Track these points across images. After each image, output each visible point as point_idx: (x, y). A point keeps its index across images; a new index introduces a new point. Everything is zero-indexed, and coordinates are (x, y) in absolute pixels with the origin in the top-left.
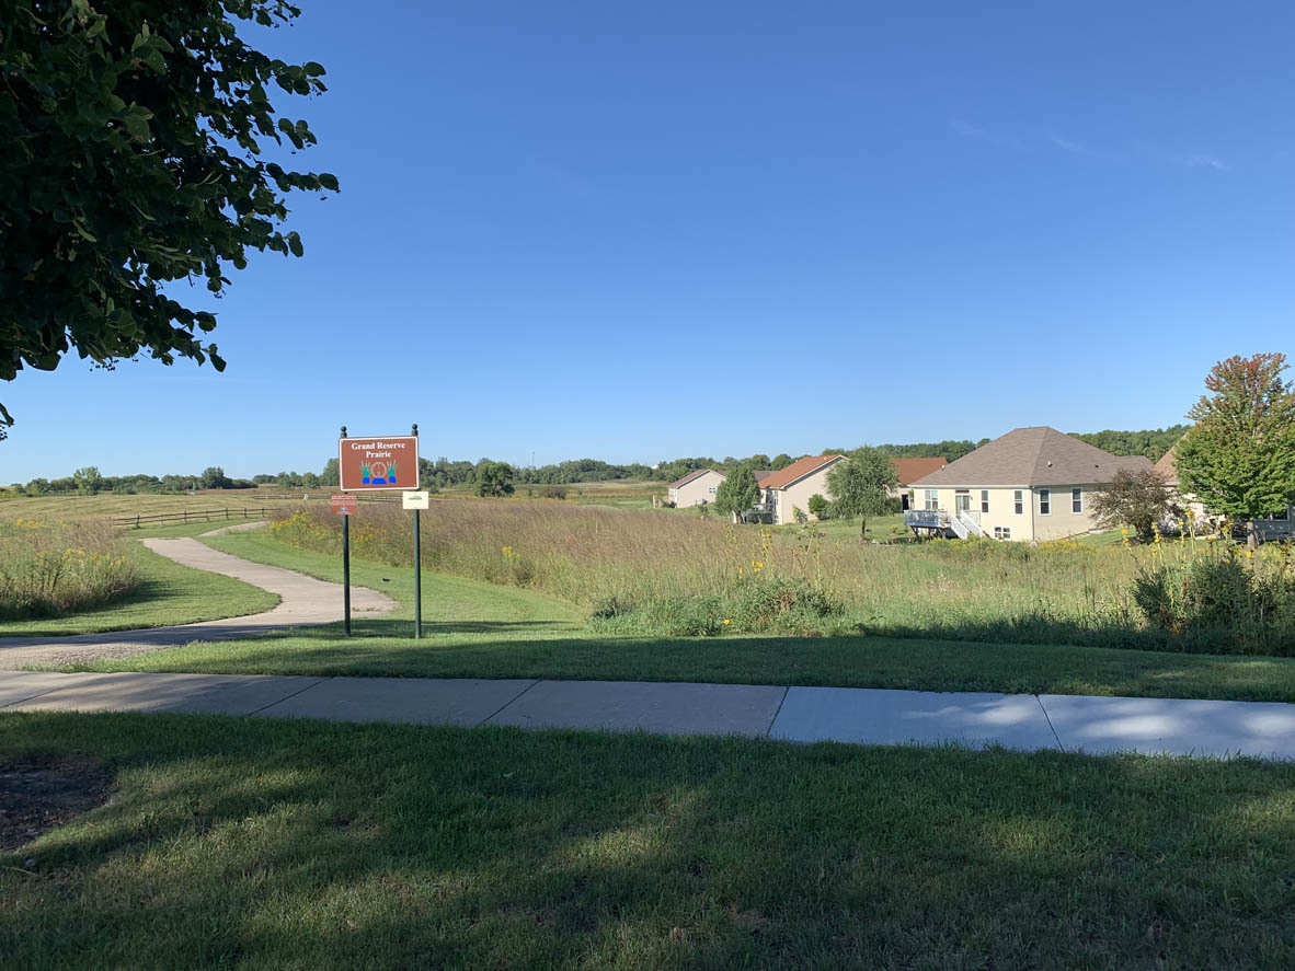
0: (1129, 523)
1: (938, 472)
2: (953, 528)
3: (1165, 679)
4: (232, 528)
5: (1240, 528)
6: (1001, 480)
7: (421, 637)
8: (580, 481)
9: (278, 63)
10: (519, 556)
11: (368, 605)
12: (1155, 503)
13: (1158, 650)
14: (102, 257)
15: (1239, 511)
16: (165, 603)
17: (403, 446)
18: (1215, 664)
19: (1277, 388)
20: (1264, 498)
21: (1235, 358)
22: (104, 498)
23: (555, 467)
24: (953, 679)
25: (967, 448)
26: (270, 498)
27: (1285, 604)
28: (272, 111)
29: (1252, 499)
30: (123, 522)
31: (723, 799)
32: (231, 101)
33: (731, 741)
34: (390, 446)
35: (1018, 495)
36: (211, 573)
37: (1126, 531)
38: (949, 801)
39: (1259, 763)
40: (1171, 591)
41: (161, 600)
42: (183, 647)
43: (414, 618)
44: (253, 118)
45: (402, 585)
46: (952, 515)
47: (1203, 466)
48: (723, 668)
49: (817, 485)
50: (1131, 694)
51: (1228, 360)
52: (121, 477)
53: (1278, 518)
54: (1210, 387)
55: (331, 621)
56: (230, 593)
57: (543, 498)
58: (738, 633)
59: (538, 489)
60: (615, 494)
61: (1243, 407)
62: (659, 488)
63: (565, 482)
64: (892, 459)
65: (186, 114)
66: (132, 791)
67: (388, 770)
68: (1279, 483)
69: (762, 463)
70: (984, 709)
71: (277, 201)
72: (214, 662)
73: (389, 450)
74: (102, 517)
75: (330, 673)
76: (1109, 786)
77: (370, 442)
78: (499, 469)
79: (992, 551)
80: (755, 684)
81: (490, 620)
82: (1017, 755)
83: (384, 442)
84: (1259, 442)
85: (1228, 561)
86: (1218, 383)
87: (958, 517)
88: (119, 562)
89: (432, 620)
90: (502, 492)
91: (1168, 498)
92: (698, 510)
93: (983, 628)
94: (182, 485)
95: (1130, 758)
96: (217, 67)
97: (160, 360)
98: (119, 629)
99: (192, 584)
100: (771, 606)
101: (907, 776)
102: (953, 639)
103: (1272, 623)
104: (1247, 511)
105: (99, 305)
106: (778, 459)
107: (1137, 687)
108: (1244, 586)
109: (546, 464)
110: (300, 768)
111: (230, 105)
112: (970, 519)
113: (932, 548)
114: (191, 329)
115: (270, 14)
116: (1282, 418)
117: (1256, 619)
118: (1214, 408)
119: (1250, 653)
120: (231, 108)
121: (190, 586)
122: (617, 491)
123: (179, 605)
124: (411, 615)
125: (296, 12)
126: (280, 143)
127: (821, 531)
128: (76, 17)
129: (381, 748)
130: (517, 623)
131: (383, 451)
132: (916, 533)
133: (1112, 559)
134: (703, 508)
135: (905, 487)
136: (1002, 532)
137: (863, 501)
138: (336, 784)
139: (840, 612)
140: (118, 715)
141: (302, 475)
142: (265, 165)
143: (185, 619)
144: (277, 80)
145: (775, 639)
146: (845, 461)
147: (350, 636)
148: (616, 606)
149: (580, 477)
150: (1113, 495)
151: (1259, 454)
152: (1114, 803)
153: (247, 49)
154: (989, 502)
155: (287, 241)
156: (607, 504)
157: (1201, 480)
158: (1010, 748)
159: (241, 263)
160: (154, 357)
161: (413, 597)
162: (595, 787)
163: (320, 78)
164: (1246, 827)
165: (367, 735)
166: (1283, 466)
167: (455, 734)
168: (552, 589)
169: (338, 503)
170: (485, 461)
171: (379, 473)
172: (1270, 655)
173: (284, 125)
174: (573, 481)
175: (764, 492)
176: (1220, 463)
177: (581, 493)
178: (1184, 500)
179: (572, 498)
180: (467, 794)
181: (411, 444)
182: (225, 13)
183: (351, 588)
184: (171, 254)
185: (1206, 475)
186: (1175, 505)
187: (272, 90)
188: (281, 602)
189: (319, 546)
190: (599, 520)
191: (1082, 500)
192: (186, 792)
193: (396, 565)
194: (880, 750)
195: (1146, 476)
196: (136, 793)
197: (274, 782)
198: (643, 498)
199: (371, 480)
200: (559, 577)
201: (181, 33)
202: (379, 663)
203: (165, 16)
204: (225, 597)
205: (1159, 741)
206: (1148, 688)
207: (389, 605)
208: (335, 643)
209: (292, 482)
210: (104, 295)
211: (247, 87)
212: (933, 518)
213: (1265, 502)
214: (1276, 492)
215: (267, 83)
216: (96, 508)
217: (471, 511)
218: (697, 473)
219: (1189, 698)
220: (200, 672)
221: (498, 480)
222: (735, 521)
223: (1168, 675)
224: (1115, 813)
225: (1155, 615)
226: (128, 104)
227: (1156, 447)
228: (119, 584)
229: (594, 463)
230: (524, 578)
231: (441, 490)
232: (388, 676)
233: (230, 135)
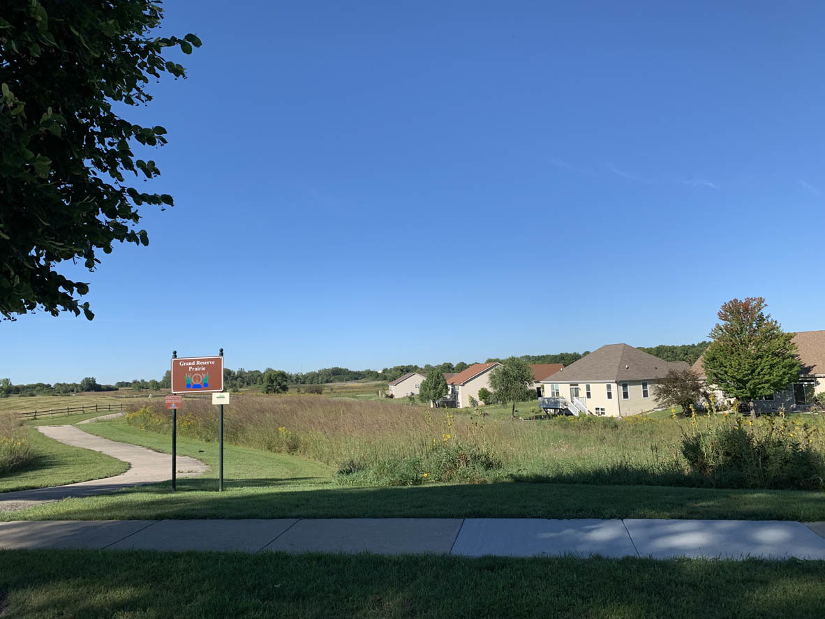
0: (678, 404)
1: (558, 373)
2: (569, 408)
3: (701, 506)
4: (100, 418)
5: (746, 406)
6: (598, 378)
7: (223, 490)
8: (331, 382)
9: (137, 127)
10: (290, 433)
11: (189, 468)
12: (693, 391)
13: (698, 487)
14: (14, 249)
15: (744, 395)
16: (50, 470)
17: (213, 363)
18: (733, 496)
19: (761, 318)
20: (759, 386)
21: (734, 300)
22: (14, 400)
23: (315, 373)
24: (568, 510)
25: (576, 357)
26: (127, 397)
27: (774, 455)
28: (132, 156)
29: (751, 387)
30: (25, 415)
31: (421, 598)
32: (106, 149)
33: (426, 557)
34: (205, 363)
35: (609, 387)
36: (84, 449)
37: (675, 409)
38: (567, 593)
39: (762, 561)
40: (704, 448)
41: (48, 468)
42: (60, 501)
43: (218, 477)
44: (120, 159)
45: (212, 455)
46: (568, 400)
47: (720, 367)
48: (421, 507)
49: (483, 382)
50: (681, 518)
51: (731, 302)
52: (25, 385)
53: (769, 399)
54: (721, 318)
55: (163, 480)
56: (96, 463)
57: (307, 394)
58: (432, 483)
59: (303, 388)
60: (355, 390)
61: (742, 331)
62: (383, 385)
63: (321, 383)
64: (530, 365)
65: (77, 157)
66: (17, 606)
67: (196, 584)
68: (767, 377)
69: (448, 368)
70: (590, 531)
71: (133, 211)
72: (79, 512)
73: (204, 366)
74: (11, 412)
75: (159, 518)
76: (669, 581)
77: (192, 361)
78: (278, 375)
79: (594, 423)
80: (442, 518)
81: (269, 477)
82: (609, 560)
83: (201, 360)
84: (753, 352)
85: (737, 428)
86: (725, 315)
87: (572, 402)
88: (19, 443)
89: (231, 478)
90: (280, 390)
91: (700, 387)
92: (408, 400)
93: (589, 475)
94: (66, 390)
95: (681, 561)
96: (98, 129)
97: (49, 313)
98: (17, 490)
99: (70, 456)
100: (454, 463)
101: (540, 578)
102: (570, 483)
103: (767, 468)
104: (749, 395)
105: (9, 279)
106: (458, 365)
107: (684, 513)
108: (748, 444)
109: (309, 371)
110: (135, 586)
111: (105, 152)
112: (579, 402)
113: (557, 422)
114: (72, 294)
115: (134, 98)
116: (766, 337)
117: (757, 465)
118: (724, 331)
119: (754, 487)
120: (106, 154)
121: (68, 458)
122: (356, 388)
123: (60, 472)
124: (217, 475)
125: (149, 98)
126: (137, 175)
127: (487, 412)
128: (5, 103)
129: (192, 570)
130: (288, 479)
131: (200, 366)
132: (547, 412)
133: (669, 427)
134: (411, 398)
135: (539, 382)
136: (600, 411)
137: (513, 392)
138: (160, 596)
139: (499, 466)
140: (11, 552)
141: (148, 381)
142: (126, 189)
143: (63, 481)
144: (136, 137)
145: (457, 486)
146: (500, 366)
147: (175, 490)
148: (353, 467)
149: (332, 378)
150: (667, 386)
151: (753, 359)
152: (672, 592)
153: (117, 119)
154: (591, 391)
155: (138, 236)
156: (349, 396)
157: (720, 376)
158: (605, 556)
159: (108, 250)
160: (46, 310)
161: (218, 462)
162: (335, 593)
163: (163, 136)
164: (755, 605)
165: (183, 560)
166: (768, 367)
167: (242, 558)
168: (312, 455)
169: (169, 401)
170: (269, 370)
171: (197, 381)
172: (767, 489)
173: (140, 164)
174: (327, 382)
175: (450, 387)
176: (731, 365)
177: (332, 390)
178: (711, 388)
179: (326, 393)
180: (249, 600)
181: (218, 361)
182: (105, 97)
183: (177, 457)
184: (60, 246)
185: (722, 373)
186: (705, 392)
187: (133, 143)
188: (130, 467)
189: (158, 429)
190: (344, 408)
191: (648, 389)
192: (55, 606)
193: (209, 441)
194: (523, 560)
195: (686, 374)
196: (20, 607)
197: (117, 596)
198: (371, 392)
199: (192, 386)
200: (316, 447)
201: (75, 108)
202: (193, 510)
203: (66, 99)
204: (93, 465)
205: (700, 549)
206: (692, 513)
207: (203, 468)
208: (165, 496)
209: (141, 386)
210: (13, 273)
211: (116, 141)
212: (557, 402)
213: (760, 389)
214: (766, 382)
215: (129, 139)
216: (7, 406)
217: (259, 403)
218: (407, 375)
219: (715, 519)
220: (70, 519)
221: (277, 382)
222: (432, 406)
223: (704, 504)
224: (673, 599)
225: (695, 464)
226: (36, 155)
227: (692, 355)
228: (19, 458)
229: (341, 370)
230: (293, 448)
231: (240, 390)
232: (199, 519)
233: (104, 170)
